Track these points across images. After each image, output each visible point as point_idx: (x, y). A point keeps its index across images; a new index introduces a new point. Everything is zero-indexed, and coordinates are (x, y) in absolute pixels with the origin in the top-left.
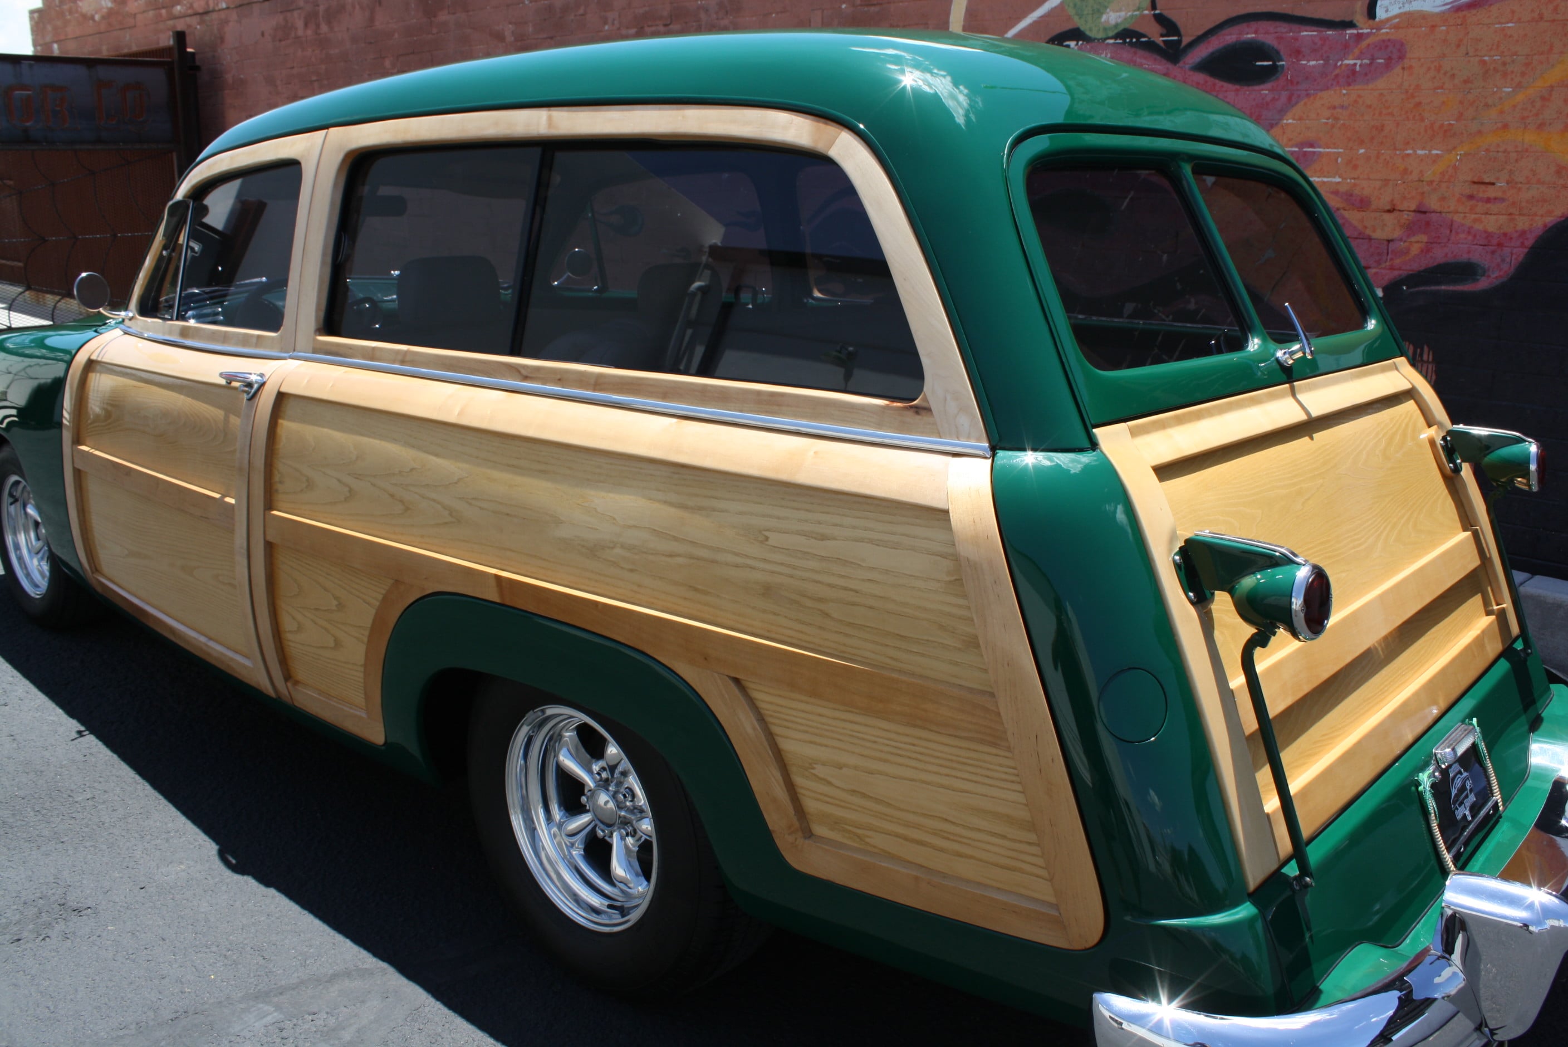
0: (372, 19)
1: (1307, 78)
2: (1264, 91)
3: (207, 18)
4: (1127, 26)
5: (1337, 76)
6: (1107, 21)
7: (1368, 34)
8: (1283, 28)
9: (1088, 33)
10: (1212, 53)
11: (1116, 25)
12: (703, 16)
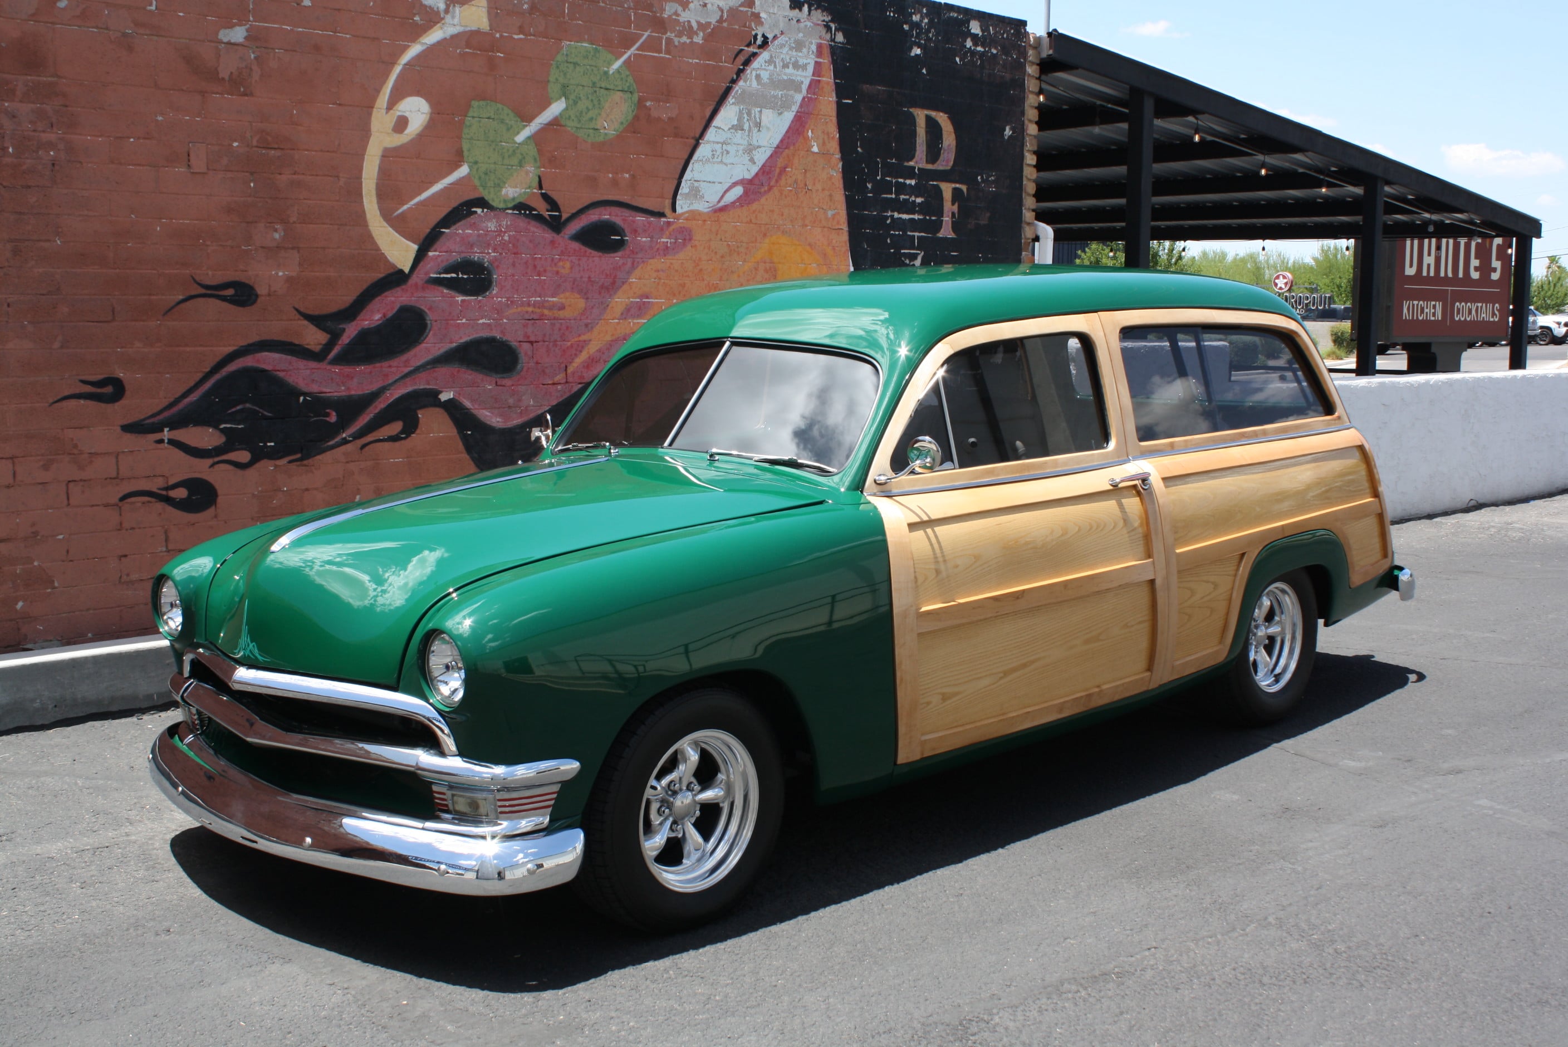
1: (642, 250)
2: (617, 257)
4: (522, 200)
5: (658, 249)
6: (507, 195)
7: (673, 223)
8: (626, 213)
9: (491, 202)
10: (583, 228)
11: (514, 199)
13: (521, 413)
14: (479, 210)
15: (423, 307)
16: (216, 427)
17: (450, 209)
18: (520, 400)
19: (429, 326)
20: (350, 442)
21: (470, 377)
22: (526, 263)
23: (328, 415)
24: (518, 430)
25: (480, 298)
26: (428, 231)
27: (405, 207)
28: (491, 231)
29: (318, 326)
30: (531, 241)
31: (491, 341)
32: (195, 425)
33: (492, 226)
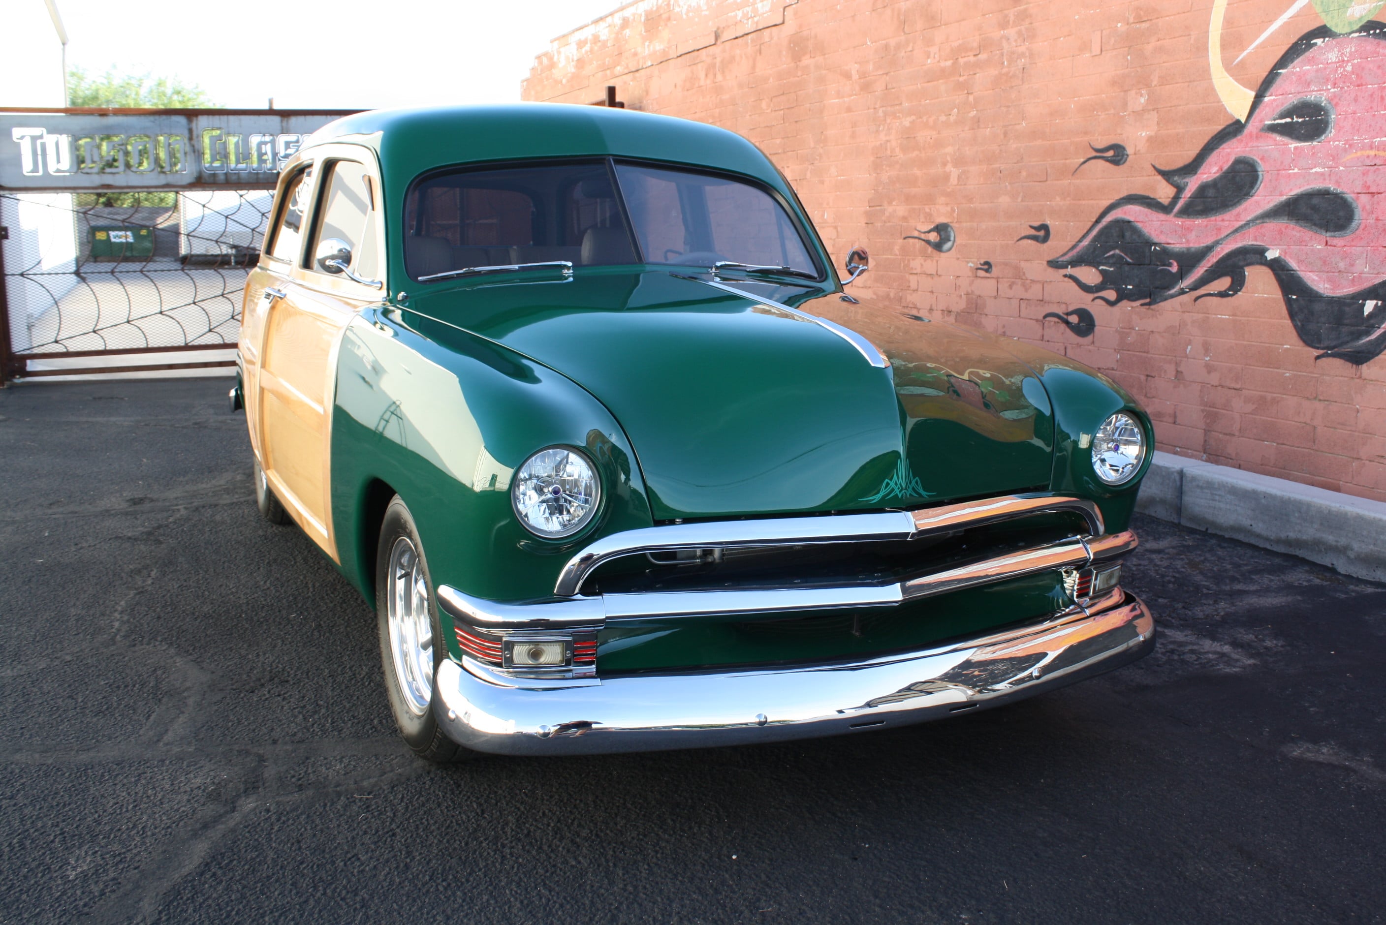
0: (754, 67)
3: (637, 75)
4: (1371, 18)
6: (1353, 15)
9: (1334, 29)
11: (1361, 19)
12: (1005, 44)
13: (1353, 280)
14: (1319, 41)
15: (1255, 158)
16: (1097, 268)
17: (1290, 45)
18: (1352, 265)
19: (1260, 177)
20: (1187, 292)
21: (1298, 235)
22: (1371, 95)
23: (1170, 265)
24: (1348, 301)
25: (1315, 143)
26: (1266, 74)
27: (1245, 53)
28: (1332, 63)
29: (1168, 181)
30: (1379, 67)
31: (1324, 194)
32: (1085, 265)
33: (1333, 56)
